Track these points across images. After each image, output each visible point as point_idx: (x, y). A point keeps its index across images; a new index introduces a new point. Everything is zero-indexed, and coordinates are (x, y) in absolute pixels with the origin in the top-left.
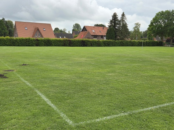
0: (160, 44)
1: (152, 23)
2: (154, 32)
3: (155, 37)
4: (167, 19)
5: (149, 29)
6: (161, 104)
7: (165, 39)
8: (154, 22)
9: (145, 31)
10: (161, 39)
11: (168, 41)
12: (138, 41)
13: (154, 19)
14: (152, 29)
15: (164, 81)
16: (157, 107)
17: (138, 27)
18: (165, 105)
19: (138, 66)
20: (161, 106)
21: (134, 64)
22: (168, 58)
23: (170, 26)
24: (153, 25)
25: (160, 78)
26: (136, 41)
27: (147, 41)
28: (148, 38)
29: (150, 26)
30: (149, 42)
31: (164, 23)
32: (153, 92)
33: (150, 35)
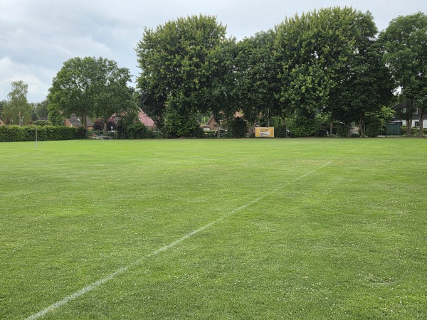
0: (80, 134)
1: (56, 85)
2: (63, 105)
3: (68, 117)
4: (90, 76)
5: (50, 97)
6: (72, 291)
7: (90, 122)
8: (62, 83)
9: (43, 103)
10: (82, 122)
11: (98, 127)
12: (26, 127)
13: (60, 76)
14: (59, 98)
15: (86, 229)
16: (64, 302)
17: (23, 92)
18: (83, 291)
19: (23, 196)
20: (74, 296)
21: (12, 194)
22: (98, 168)
23: (98, 93)
24: (60, 89)
25: (76, 222)
26: (19, 127)
27: (49, 126)
28: (51, 120)
29: (51, 90)
30: (55, 131)
31: (83, 85)
32: (57, 265)
33: (56, 112)
